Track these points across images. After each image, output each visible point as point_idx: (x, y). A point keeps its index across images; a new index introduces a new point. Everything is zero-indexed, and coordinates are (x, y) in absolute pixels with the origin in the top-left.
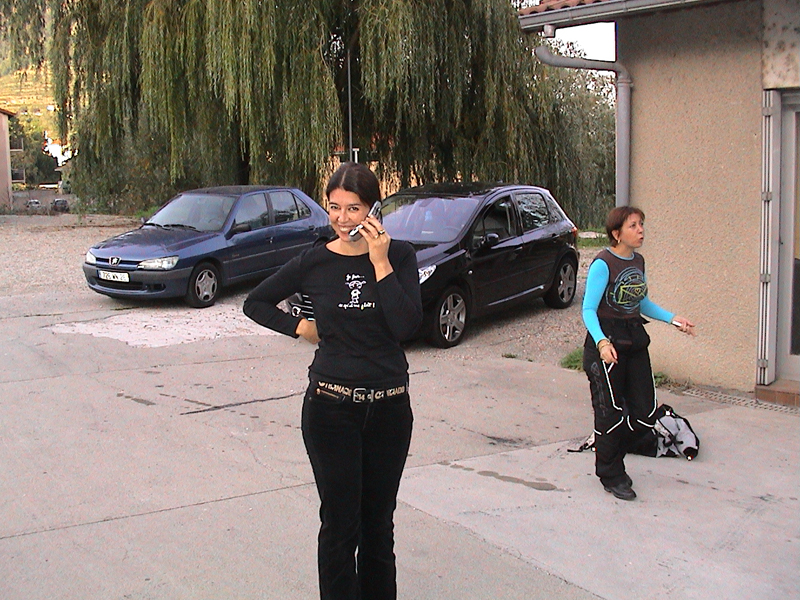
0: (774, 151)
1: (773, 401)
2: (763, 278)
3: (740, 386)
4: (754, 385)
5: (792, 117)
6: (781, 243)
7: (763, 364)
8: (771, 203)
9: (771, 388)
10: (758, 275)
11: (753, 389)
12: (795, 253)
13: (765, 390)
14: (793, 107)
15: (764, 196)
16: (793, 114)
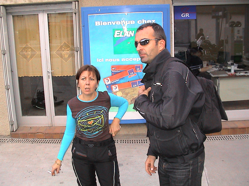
0: (5, 33)
1: (18, 137)
2: (6, 87)
3: (4, 133)
4: (10, 133)
5: (11, 17)
6: (12, 71)
7: (12, 123)
8: (6, 55)
9: (17, 132)
10: (4, 86)
11: (9, 134)
12: (18, 75)
13: (14, 134)
14: (11, 13)
15: (3, 52)
16: (12, 16)
